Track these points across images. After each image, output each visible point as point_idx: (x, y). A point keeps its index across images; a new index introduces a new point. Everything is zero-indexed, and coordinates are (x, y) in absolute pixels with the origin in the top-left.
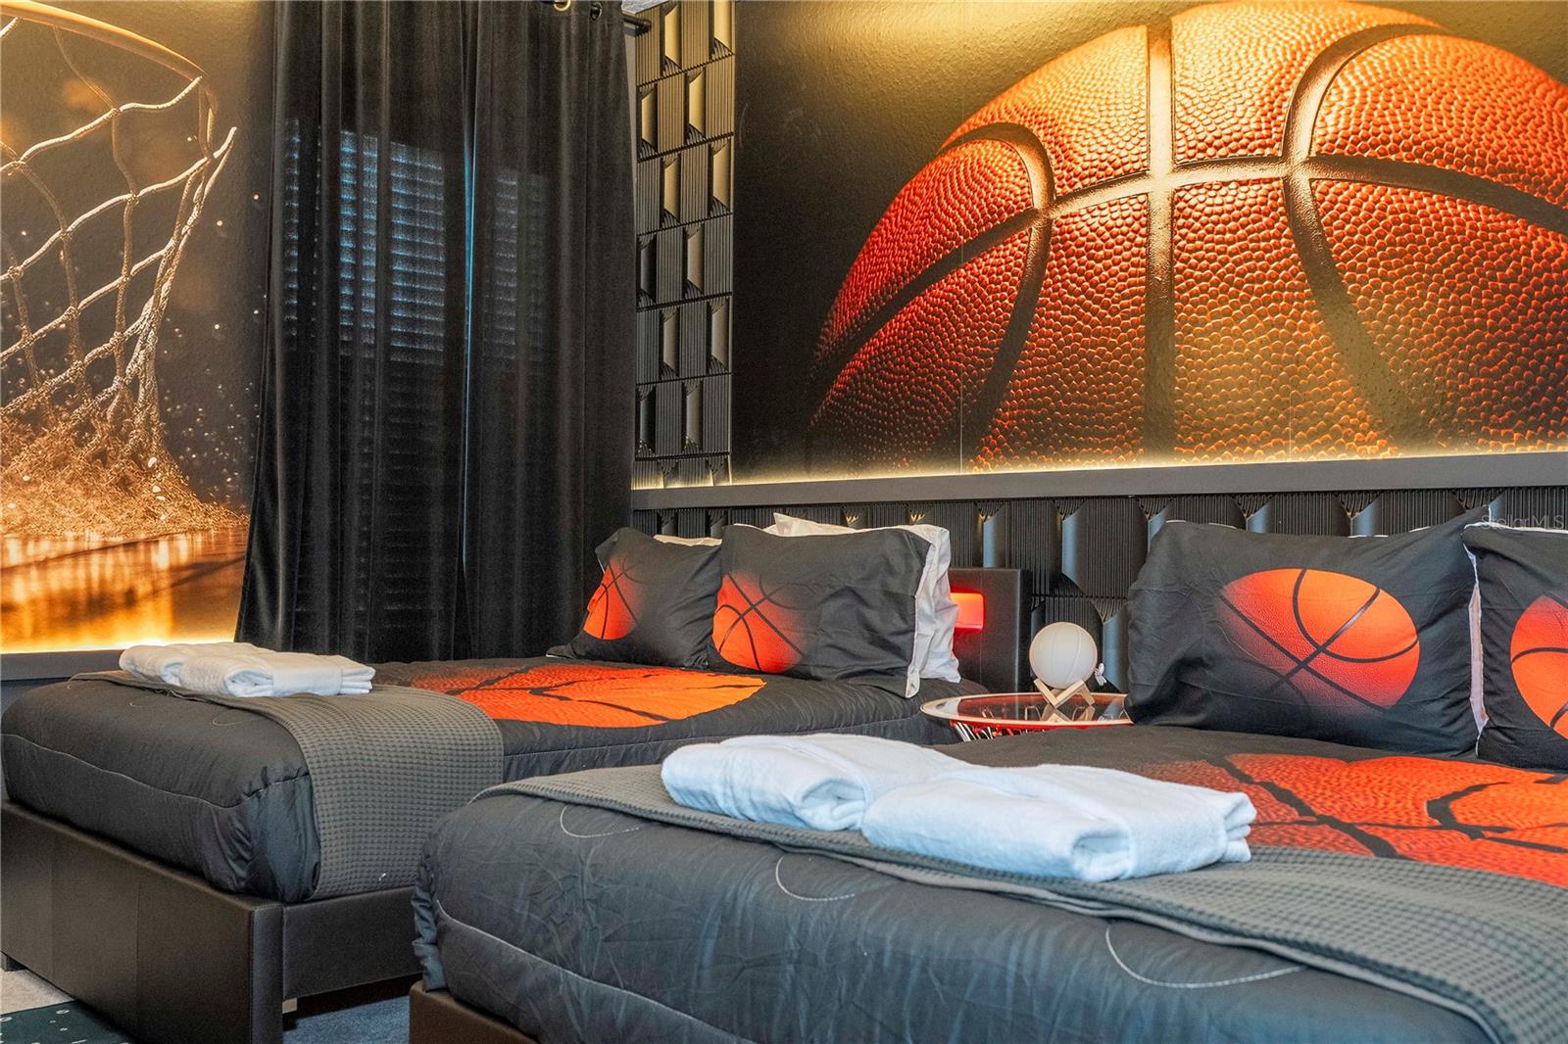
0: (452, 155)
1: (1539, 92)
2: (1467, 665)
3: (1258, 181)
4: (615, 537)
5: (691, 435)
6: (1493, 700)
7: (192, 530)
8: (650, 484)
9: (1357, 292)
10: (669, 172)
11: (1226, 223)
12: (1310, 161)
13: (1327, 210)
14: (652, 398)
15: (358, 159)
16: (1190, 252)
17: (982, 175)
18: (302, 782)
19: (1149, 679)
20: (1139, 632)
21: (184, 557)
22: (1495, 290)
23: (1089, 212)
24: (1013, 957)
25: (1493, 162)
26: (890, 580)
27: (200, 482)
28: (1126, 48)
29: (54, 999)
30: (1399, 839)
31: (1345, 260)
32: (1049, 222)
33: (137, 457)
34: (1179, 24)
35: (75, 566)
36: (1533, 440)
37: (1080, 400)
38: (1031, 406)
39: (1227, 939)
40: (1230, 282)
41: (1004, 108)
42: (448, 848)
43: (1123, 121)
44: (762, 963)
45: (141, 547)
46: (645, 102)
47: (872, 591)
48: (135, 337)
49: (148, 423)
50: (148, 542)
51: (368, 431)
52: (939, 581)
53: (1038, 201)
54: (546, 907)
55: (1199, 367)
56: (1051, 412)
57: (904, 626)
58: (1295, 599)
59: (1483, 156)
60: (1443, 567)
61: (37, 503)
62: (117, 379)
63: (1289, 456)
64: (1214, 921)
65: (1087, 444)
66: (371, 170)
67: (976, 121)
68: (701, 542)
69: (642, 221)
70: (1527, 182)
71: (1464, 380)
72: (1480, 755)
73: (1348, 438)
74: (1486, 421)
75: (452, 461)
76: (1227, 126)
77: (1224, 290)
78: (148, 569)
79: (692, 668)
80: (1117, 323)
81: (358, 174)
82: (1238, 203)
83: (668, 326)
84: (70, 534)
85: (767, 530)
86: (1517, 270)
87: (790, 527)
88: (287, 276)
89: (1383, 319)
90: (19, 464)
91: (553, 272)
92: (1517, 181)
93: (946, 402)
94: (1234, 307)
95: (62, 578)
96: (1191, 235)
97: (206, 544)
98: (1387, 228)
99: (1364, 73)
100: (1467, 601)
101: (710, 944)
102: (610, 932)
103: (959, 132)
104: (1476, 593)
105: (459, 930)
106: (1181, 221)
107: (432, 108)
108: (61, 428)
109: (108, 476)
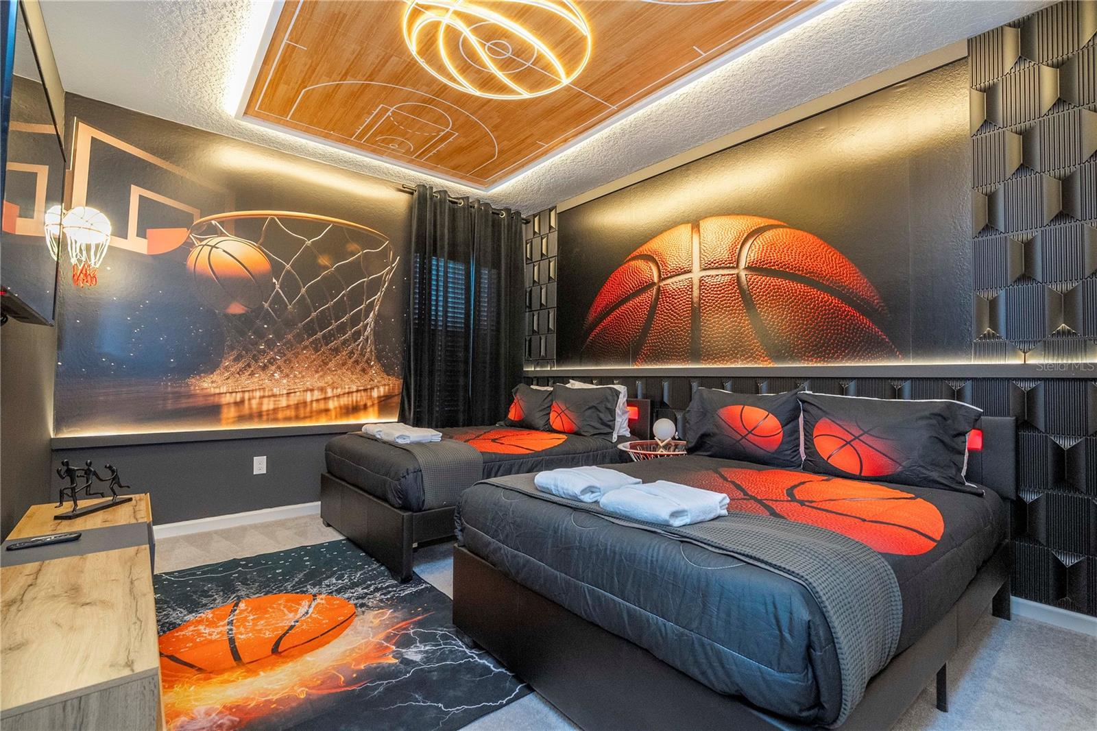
0: (467, 263)
1: (822, 247)
2: (798, 438)
3: (728, 275)
4: (518, 386)
5: (543, 353)
6: (807, 451)
7: (385, 385)
8: (529, 368)
9: (761, 311)
10: (536, 268)
11: (717, 288)
12: (745, 268)
13: (751, 285)
14: (530, 341)
15: (437, 266)
16: (706, 297)
17: (637, 271)
18: (419, 473)
19: (693, 439)
20: (689, 424)
21: (382, 394)
22: (807, 312)
23: (672, 283)
24: (650, 554)
25: (806, 270)
26: (607, 404)
27: (387, 370)
28: (685, 230)
29: (341, 538)
30: (777, 506)
31: (757, 301)
32: (660, 286)
33: (368, 361)
34: (702, 223)
35: (348, 397)
36: (820, 362)
37: (669, 344)
38: (653, 346)
39: (721, 551)
40: (719, 307)
41: (645, 249)
42: (466, 501)
43: (684, 254)
44: (568, 549)
45: (369, 390)
46: (528, 245)
47: (601, 408)
48: (368, 324)
49: (371, 351)
50: (371, 389)
51: (440, 353)
52: (623, 404)
53: (656, 280)
54: (497, 523)
55: (709, 335)
56: (660, 349)
57: (612, 419)
58: (741, 416)
59: (803, 268)
60: (791, 406)
61: (337, 377)
62: (362, 337)
63: (739, 365)
64: (717, 545)
65: (672, 359)
66: (442, 269)
67: (635, 253)
68: (545, 388)
69: (528, 284)
70: (818, 276)
71: (797, 341)
72: (804, 469)
73: (758, 359)
74: (805, 355)
75: (466, 363)
76: (718, 257)
77: (717, 310)
78: (371, 397)
79: (544, 430)
80: (682, 320)
81: (438, 271)
82: (722, 282)
83: (536, 318)
84: (347, 387)
85: (567, 386)
86: (815, 306)
87: (575, 385)
88: (415, 303)
89: (770, 321)
90: (331, 365)
91: (499, 301)
92: (814, 276)
93: (626, 345)
94: (721, 315)
95: (345, 401)
96: (706, 292)
97: (389, 389)
98: (771, 291)
99: (763, 240)
100: (799, 417)
101: (550, 541)
102: (518, 534)
103: (630, 257)
104: (802, 414)
105: (469, 528)
106: (703, 287)
107: (461, 249)
108: (344, 353)
109: (359, 368)
